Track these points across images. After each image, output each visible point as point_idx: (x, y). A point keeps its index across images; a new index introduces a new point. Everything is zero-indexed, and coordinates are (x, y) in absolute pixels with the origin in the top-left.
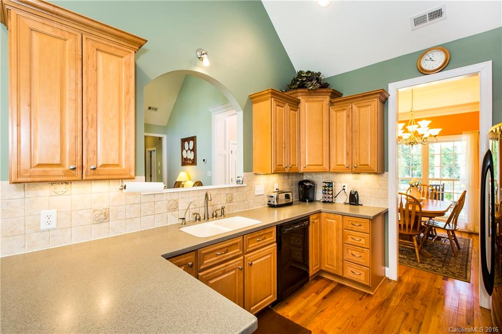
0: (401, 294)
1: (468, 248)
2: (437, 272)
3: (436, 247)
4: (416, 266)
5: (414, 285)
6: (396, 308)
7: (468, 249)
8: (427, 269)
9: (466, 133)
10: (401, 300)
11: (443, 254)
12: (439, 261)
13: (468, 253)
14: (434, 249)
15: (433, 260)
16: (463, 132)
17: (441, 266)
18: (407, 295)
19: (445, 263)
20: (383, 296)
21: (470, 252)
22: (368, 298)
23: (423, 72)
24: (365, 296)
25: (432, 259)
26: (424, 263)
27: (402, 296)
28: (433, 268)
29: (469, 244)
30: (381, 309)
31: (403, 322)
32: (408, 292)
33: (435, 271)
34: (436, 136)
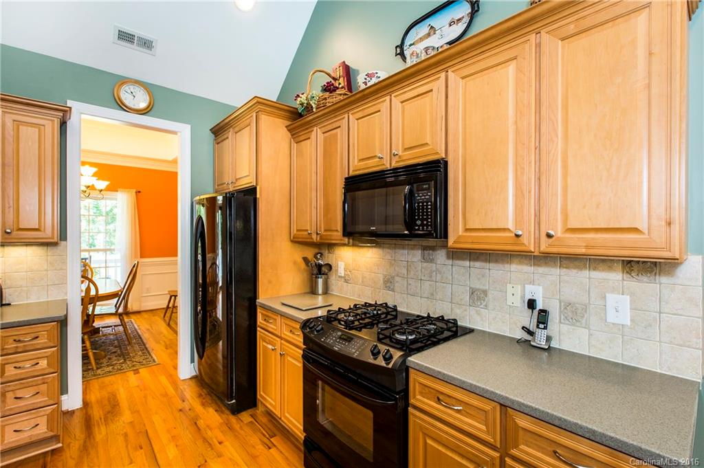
0: (100, 419)
1: (136, 330)
2: (124, 369)
3: (103, 343)
4: (95, 375)
5: (109, 398)
6: (108, 438)
7: (137, 332)
8: (110, 372)
9: (122, 191)
10: (106, 425)
11: (116, 347)
12: (116, 356)
13: (139, 336)
14: (102, 346)
15: (110, 359)
16: (119, 190)
17: (123, 360)
18: (108, 415)
19: (124, 356)
20: (77, 437)
21: (140, 334)
22: (56, 457)
23: (122, 106)
24: (49, 458)
25: (107, 358)
26: (101, 367)
27: (103, 420)
28: (116, 368)
29: (133, 325)
30: (88, 454)
31: (127, 446)
32: (107, 410)
33: (120, 370)
34: (101, 191)
